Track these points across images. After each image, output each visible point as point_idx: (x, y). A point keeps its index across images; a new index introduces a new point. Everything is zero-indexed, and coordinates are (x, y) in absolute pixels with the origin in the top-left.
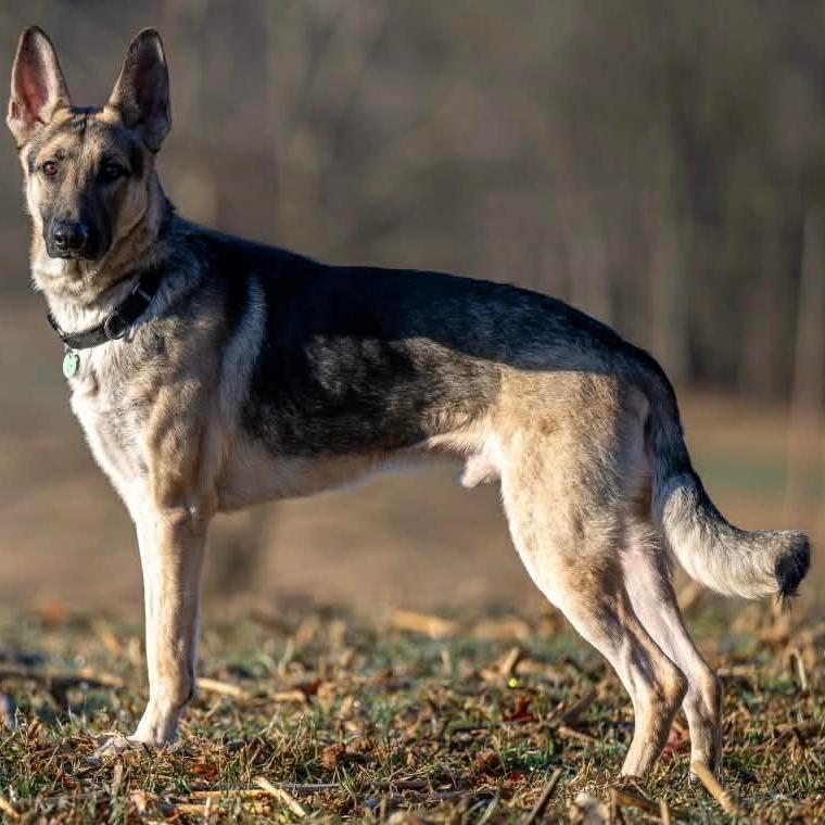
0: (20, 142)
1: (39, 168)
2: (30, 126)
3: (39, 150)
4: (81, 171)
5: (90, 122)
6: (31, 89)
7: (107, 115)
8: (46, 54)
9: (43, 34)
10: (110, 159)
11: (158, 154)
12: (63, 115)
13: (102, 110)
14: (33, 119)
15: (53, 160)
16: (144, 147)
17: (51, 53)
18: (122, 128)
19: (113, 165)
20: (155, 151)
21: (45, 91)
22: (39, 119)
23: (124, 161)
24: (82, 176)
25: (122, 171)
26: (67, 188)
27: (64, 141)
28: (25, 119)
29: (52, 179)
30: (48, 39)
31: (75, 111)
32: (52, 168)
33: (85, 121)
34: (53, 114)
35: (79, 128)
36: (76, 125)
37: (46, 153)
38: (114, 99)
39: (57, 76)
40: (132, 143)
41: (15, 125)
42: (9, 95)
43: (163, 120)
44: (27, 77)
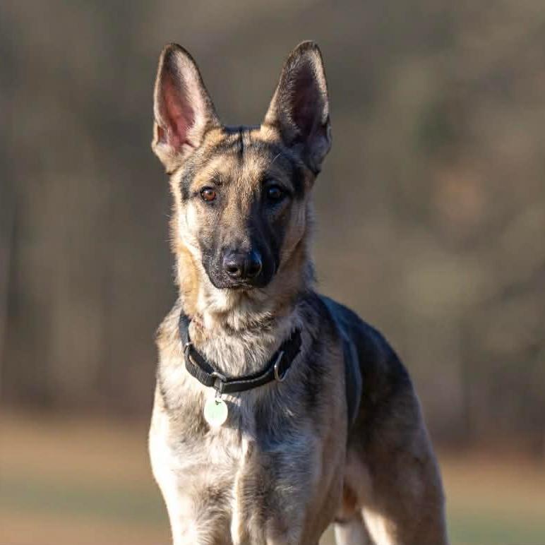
0: (169, 168)
1: (196, 194)
2: (179, 150)
3: (193, 176)
4: (243, 195)
5: (246, 142)
6: (176, 111)
7: (265, 133)
8: (188, 74)
9: (184, 51)
10: (271, 179)
11: (319, 175)
12: (216, 136)
13: (258, 128)
14: (181, 142)
15: (211, 185)
16: (305, 167)
17: (195, 72)
18: (282, 146)
19: (276, 186)
20: (316, 172)
21: (192, 112)
22: (187, 142)
23: (285, 181)
24: (244, 201)
25: (285, 192)
26: (232, 215)
27: (220, 164)
28: (172, 144)
29: (212, 205)
30: (191, 57)
31: (228, 131)
32: (210, 194)
33: (241, 139)
34: (204, 137)
35: (235, 149)
36: (231, 146)
37: (202, 179)
38: (270, 116)
39: (203, 95)
40: (293, 162)
41: (162, 150)
42: (152, 119)
43: (323, 139)
44: (171, 99)
